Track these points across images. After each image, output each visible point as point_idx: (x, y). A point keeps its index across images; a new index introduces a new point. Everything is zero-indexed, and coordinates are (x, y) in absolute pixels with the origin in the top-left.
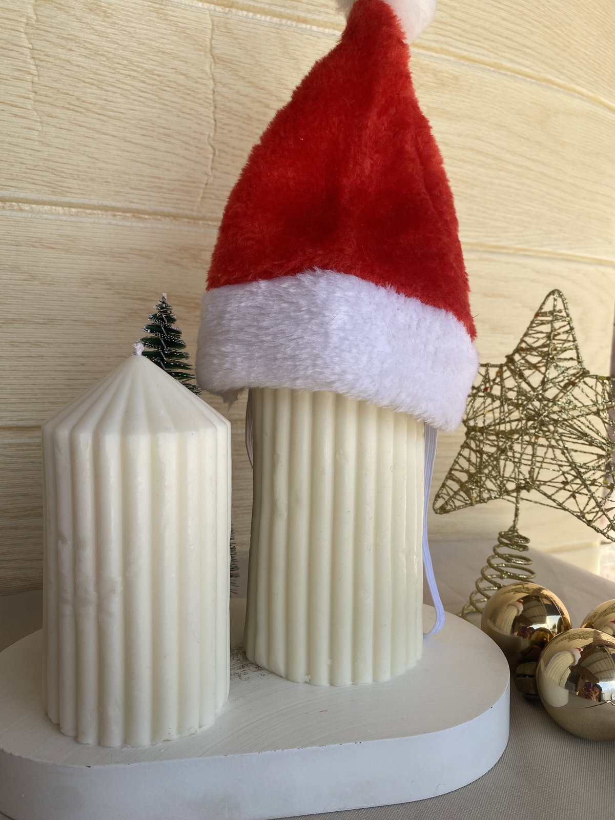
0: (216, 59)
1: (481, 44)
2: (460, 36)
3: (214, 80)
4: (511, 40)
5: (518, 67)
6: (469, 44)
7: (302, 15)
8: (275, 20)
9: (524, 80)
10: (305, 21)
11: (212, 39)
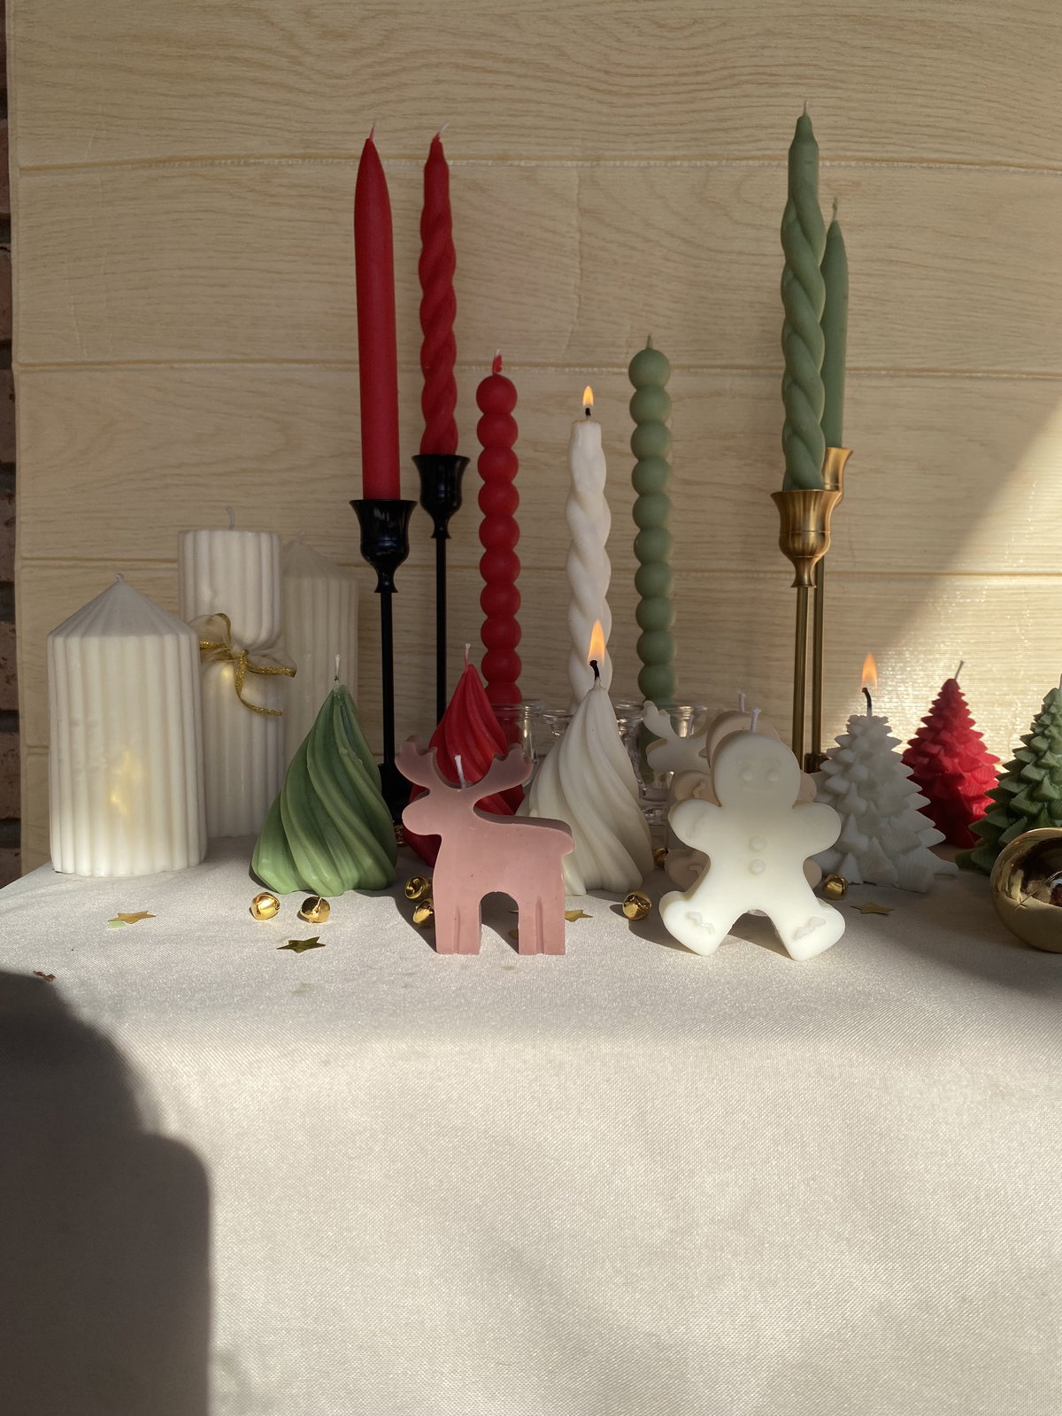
0: (584, 212)
1: (892, 141)
2: (861, 137)
3: (580, 231)
4: (934, 127)
5: (947, 156)
6: (873, 143)
7: (670, 153)
8: (643, 163)
9: (959, 169)
10: (674, 158)
11: (579, 194)
